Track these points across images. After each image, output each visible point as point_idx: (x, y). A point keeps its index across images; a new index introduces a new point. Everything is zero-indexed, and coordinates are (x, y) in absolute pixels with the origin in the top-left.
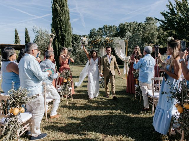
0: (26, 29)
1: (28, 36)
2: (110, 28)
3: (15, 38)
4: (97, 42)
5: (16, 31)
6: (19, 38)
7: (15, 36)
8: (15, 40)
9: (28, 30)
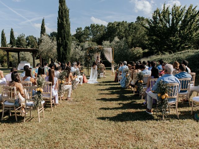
0: (12, 29)
1: (13, 37)
2: (98, 27)
3: (2, 39)
4: (92, 49)
5: (3, 32)
6: (5, 39)
7: (2, 37)
8: (2, 41)
9: (13, 30)
